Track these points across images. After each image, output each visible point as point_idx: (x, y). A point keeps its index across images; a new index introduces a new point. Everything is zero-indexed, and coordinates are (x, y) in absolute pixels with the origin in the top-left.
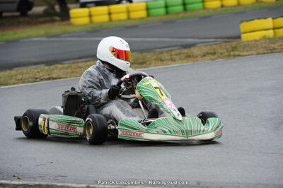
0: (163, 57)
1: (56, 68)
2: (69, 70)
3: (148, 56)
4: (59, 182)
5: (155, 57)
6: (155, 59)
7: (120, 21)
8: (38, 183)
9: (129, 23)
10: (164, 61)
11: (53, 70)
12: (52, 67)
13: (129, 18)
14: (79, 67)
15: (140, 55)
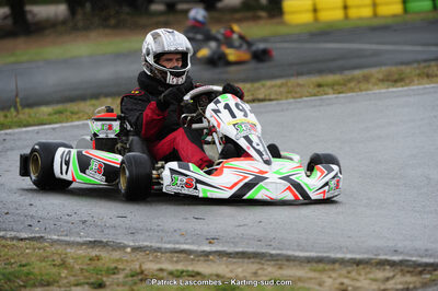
0: (430, 72)
1: (263, 86)
2: (284, 90)
3: (407, 70)
4: (274, 249)
5: (418, 72)
6: (419, 75)
7: (361, 19)
8: (240, 250)
9: (376, 22)
10: (433, 76)
11: (259, 89)
12: (257, 85)
13: (375, 15)
14: (299, 85)
15: (394, 69)
